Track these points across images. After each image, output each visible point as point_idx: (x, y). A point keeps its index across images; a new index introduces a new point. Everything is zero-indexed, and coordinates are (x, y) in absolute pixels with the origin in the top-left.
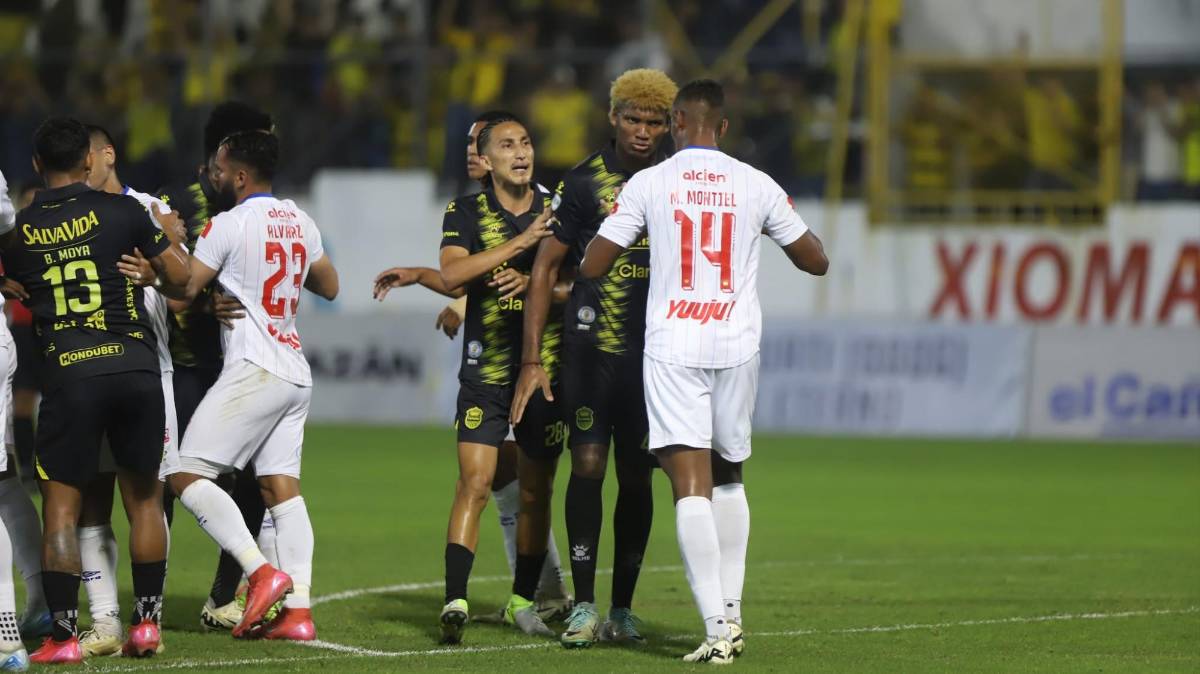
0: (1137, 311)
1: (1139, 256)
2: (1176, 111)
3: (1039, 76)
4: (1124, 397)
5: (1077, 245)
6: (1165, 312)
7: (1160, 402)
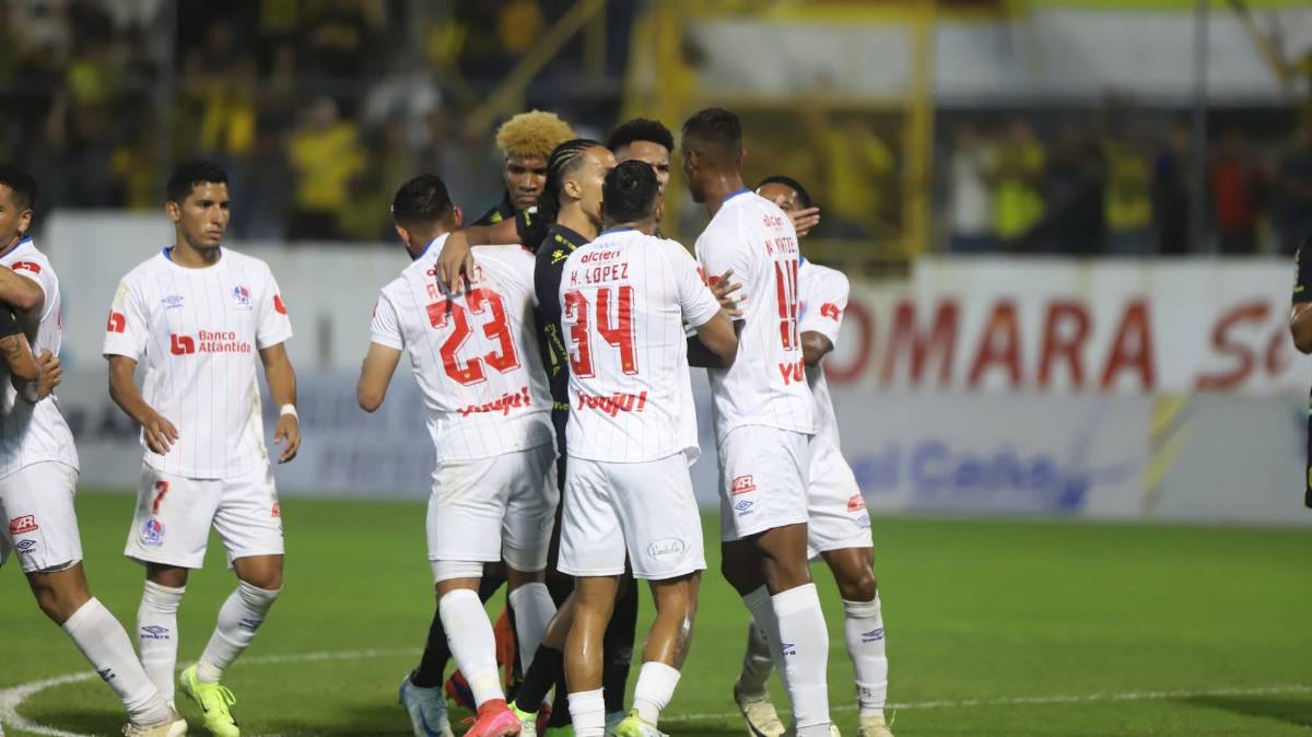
0: (946, 373)
1: (948, 315)
2: (989, 156)
3: (845, 117)
4: (931, 468)
5: (882, 301)
6: (976, 374)
7: (969, 473)
